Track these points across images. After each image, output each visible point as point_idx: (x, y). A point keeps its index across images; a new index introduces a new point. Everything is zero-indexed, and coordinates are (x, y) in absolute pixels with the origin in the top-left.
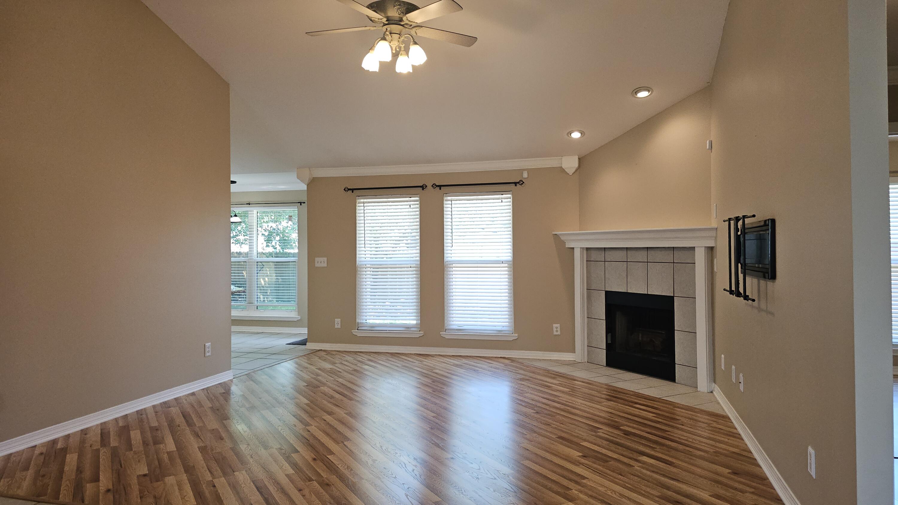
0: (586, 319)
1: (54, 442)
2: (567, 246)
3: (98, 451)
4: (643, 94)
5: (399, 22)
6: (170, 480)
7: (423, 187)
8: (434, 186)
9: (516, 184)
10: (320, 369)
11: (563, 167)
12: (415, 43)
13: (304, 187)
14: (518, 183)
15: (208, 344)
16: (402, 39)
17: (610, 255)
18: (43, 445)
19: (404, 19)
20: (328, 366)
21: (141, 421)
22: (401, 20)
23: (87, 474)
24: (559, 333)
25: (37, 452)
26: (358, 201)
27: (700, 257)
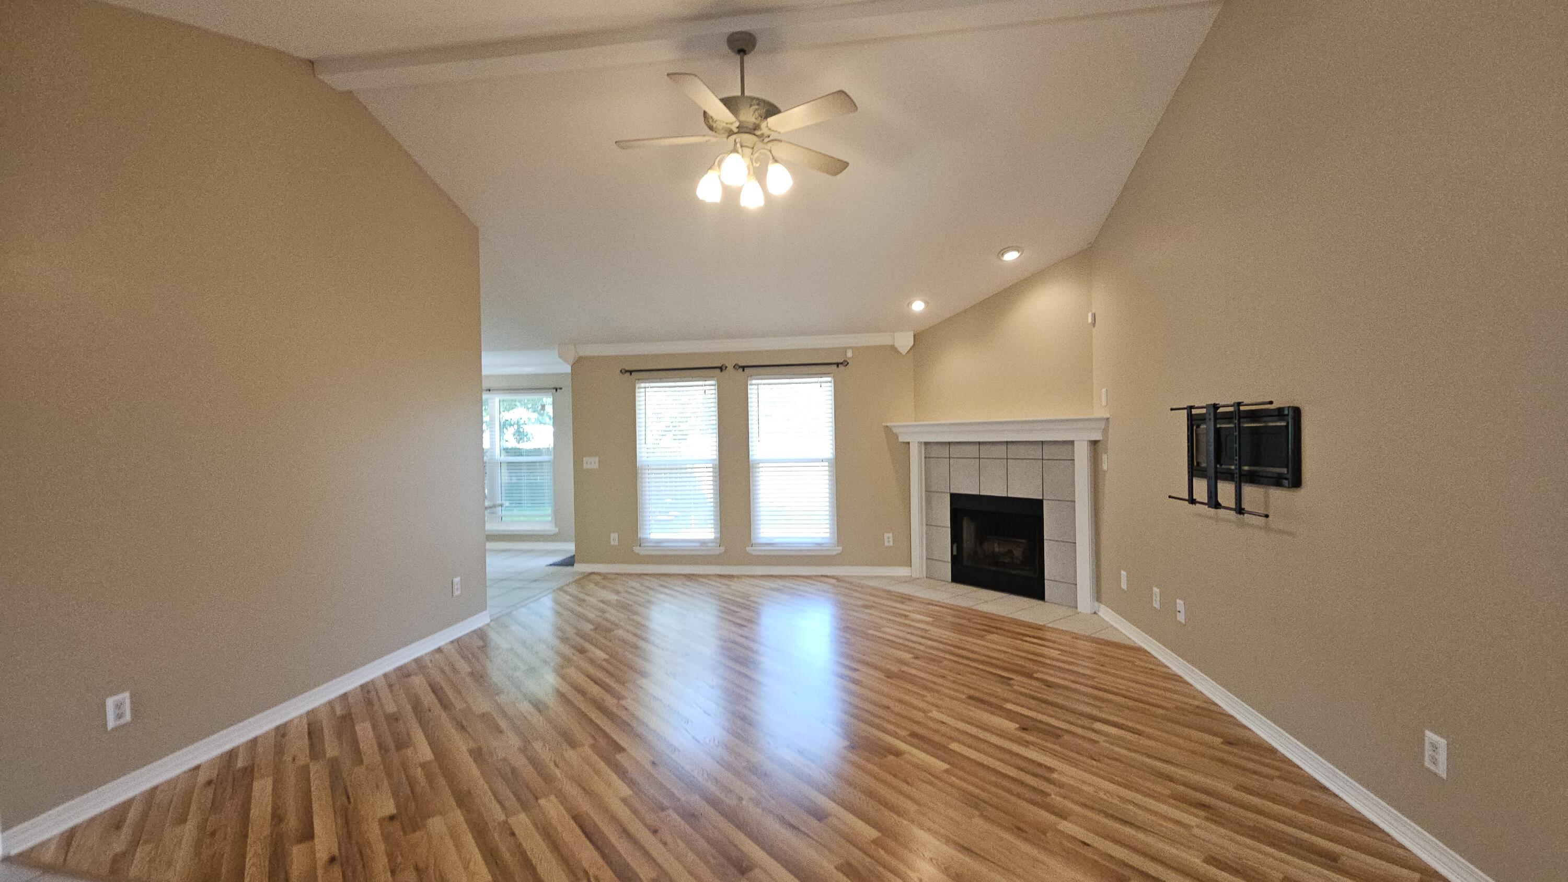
0: (924, 526)
1: (232, 755)
2: (901, 439)
3: (305, 769)
4: (1011, 256)
5: (753, 130)
6: (436, 824)
7: (721, 368)
8: (737, 367)
9: (838, 364)
10: (602, 602)
11: (896, 345)
12: (776, 161)
13: (568, 369)
14: (842, 363)
15: (457, 580)
16: (756, 155)
17: (955, 451)
18: (212, 762)
19: (763, 125)
20: (613, 597)
21: (369, 703)
22: (757, 127)
24: (891, 544)
25: (202, 778)
26: (637, 386)
27: (1082, 454)
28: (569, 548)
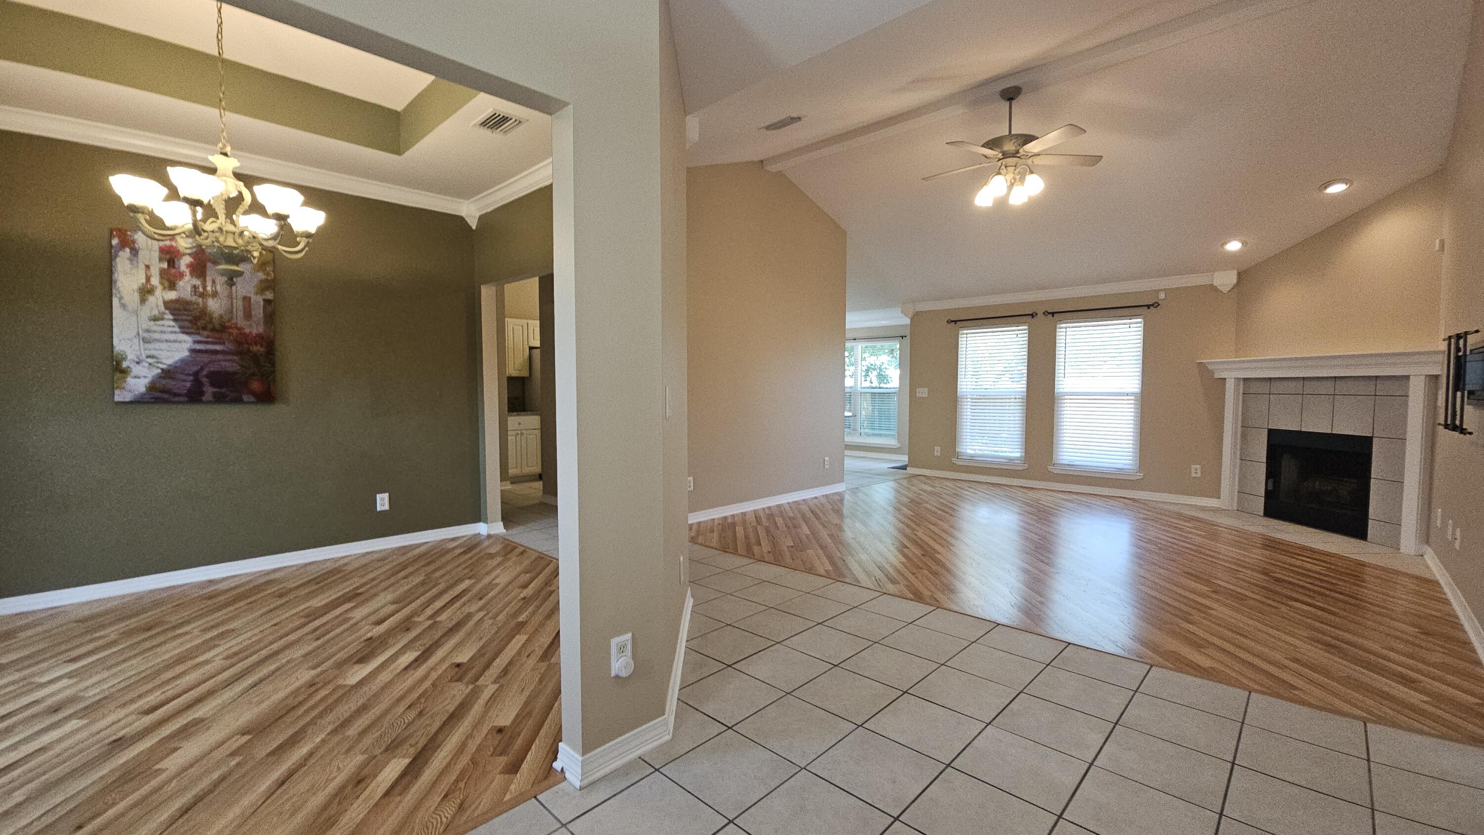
0: (1238, 461)
1: (725, 518)
2: (1216, 376)
3: (756, 529)
4: (1337, 188)
5: (1015, 154)
6: (810, 552)
7: (1032, 315)
8: (1046, 313)
9: (1148, 306)
10: (921, 490)
11: (1215, 284)
12: (1032, 172)
13: (907, 321)
14: (1152, 305)
15: (827, 459)
16: (1017, 170)
17: (1277, 387)
18: (719, 519)
19: (1021, 151)
20: (929, 489)
21: (781, 512)
22: (1018, 152)
23: (753, 540)
24: (1199, 475)
25: (716, 523)
26: (961, 332)
27: (1417, 387)
28: (904, 459)
